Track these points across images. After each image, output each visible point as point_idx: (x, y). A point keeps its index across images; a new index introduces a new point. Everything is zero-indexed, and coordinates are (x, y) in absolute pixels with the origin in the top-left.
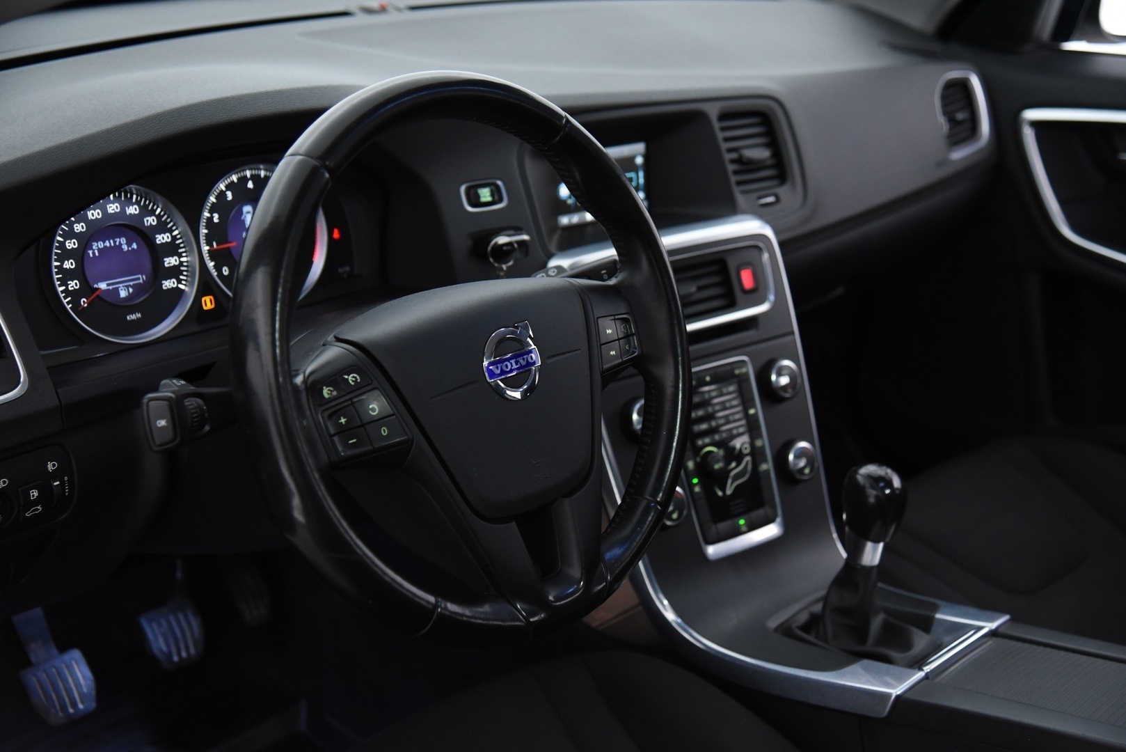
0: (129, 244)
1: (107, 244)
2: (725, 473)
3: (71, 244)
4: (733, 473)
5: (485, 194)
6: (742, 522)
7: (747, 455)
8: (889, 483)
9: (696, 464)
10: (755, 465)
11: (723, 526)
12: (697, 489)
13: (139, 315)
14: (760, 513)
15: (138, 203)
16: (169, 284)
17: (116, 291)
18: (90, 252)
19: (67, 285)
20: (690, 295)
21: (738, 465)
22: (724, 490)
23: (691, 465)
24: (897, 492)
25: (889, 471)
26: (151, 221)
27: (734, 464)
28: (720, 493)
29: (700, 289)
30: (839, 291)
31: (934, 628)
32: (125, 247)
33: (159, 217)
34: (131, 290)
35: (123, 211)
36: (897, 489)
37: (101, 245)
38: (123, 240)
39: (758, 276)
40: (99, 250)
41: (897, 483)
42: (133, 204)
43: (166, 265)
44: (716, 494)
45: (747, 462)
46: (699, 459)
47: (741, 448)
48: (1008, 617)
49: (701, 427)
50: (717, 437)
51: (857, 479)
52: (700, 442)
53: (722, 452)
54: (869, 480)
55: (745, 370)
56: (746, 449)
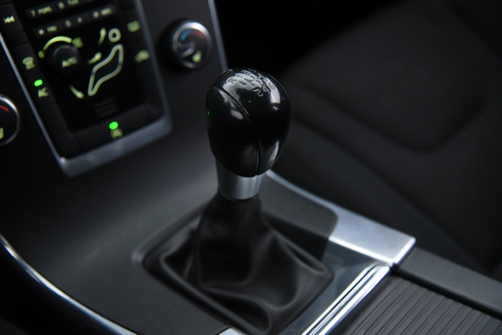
4: (95, 69)
6: (114, 125)
7: (116, 43)
9: (37, 60)
10: (130, 54)
12: (42, 93)
14: (140, 110)
21: (103, 58)
22: (84, 90)
23: (29, 62)
24: (276, 108)
25: (268, 81)
27: (98, 56)
28: (79, 95)
31: (327, 254)
36: (276, 104)
41: (275, 97)
44: (75, 96)
45: (118, 52)
46: (41, 54)
47: (107, 36)
48: (411, 242)
49: (40, 11)
50: (68, 24)
51: (220, 96)
52: (41, 32)
53: (78, 43)
54: (237, 98)
56: (114, 35)
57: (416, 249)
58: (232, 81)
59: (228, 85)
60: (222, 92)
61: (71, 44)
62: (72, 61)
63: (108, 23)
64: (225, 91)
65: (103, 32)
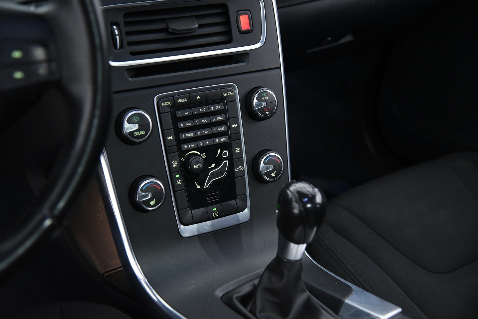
2: (205, 171)
4: (211, 172)
6: (214, 210)
7: (226, 159)
8: (312, 199)
9: (180, 163)
10: (232, 167)
11: (198, 212)
12: (178, 182)
20: (192, 30)
21: (217, 166)
23: (175, 163)
24: (318, 206)
25: (316, 190)
28: (199, 187)
29: (201, 26)
30: (348, 38)
36: (318, 204)
39: (254, 21)
41: (319, 199)
44: (195, 187)
45: (225, 164)
46: (183, 160)
47: (221, 153)
48: (399, 310)
49: (187, 135)
50: (201, 144)
51: (287, 193)
52: (185, 147)
53: (204, 155)
54: (297, 195)
55: (232, 93)
56: (225, 154)
57: (401, 315)
58: (295, 186)
59: (293, 188)
60: (288, 192)
61: (200, 156)
62: (200, 165)
63: (223, 146)
64: (290, 191)
65: (219, 151)
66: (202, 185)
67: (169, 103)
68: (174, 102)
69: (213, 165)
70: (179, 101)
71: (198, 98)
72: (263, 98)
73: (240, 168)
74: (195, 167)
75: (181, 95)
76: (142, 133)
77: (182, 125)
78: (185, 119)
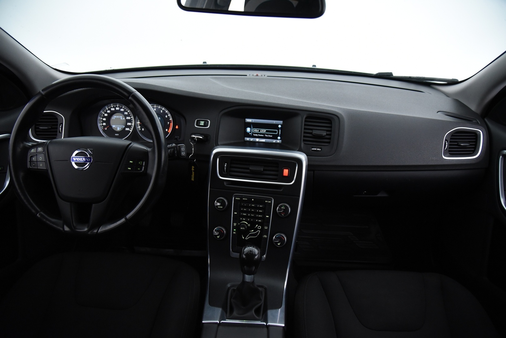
0: (123, 118)
1: (117, 117)
2: (248, 232)
3: (106, 115)
4: (250, 233)
5: (202, 123)
7: (259, 230)
9: (237, 225)
10: (261, 234)
12: (234, 233)
13: (118, 135)
15: (124, 108)
16: (127, 129)
17: (117, 128)
18: (113, 118)
19: (103, 124)
23: (235, 224)
26: (126, 113)
28: (243, 238)
32: (121, 119)
33: (128, 113)
34: (120, 129)
35: (120, 110)
37: (116, 117)
38: (121, 117)
40: (115, 118)
42: (122, 109)
43: (128, 124)
45: (258, 232)
46: (239, 224)
47: (257, 227)
49: (243, 214)
50: (249, 220)
52: (242, 219)
53: (249, 225)
55: (270, 202)
56: (259, 227)
61: (247, 225)
62: (245, 229)
63: (259, 224)
65: (257, 226)
66: (245, 238)
67: (239, 199)
68: (241, 199)
69: (253, 231)
70: (244, 199)
71: (253, 200)
72: (282, 208)
73: (265, 236)
74: (241, 228)
75: (245, 197)
76: (221, 207)
77: (242, 209)
78: (244, 207)
